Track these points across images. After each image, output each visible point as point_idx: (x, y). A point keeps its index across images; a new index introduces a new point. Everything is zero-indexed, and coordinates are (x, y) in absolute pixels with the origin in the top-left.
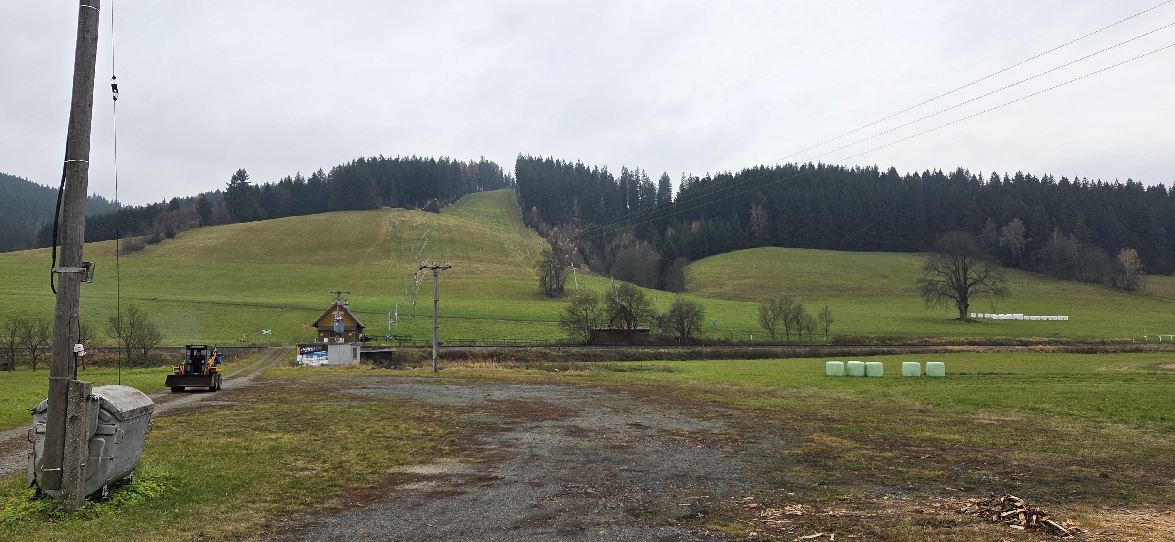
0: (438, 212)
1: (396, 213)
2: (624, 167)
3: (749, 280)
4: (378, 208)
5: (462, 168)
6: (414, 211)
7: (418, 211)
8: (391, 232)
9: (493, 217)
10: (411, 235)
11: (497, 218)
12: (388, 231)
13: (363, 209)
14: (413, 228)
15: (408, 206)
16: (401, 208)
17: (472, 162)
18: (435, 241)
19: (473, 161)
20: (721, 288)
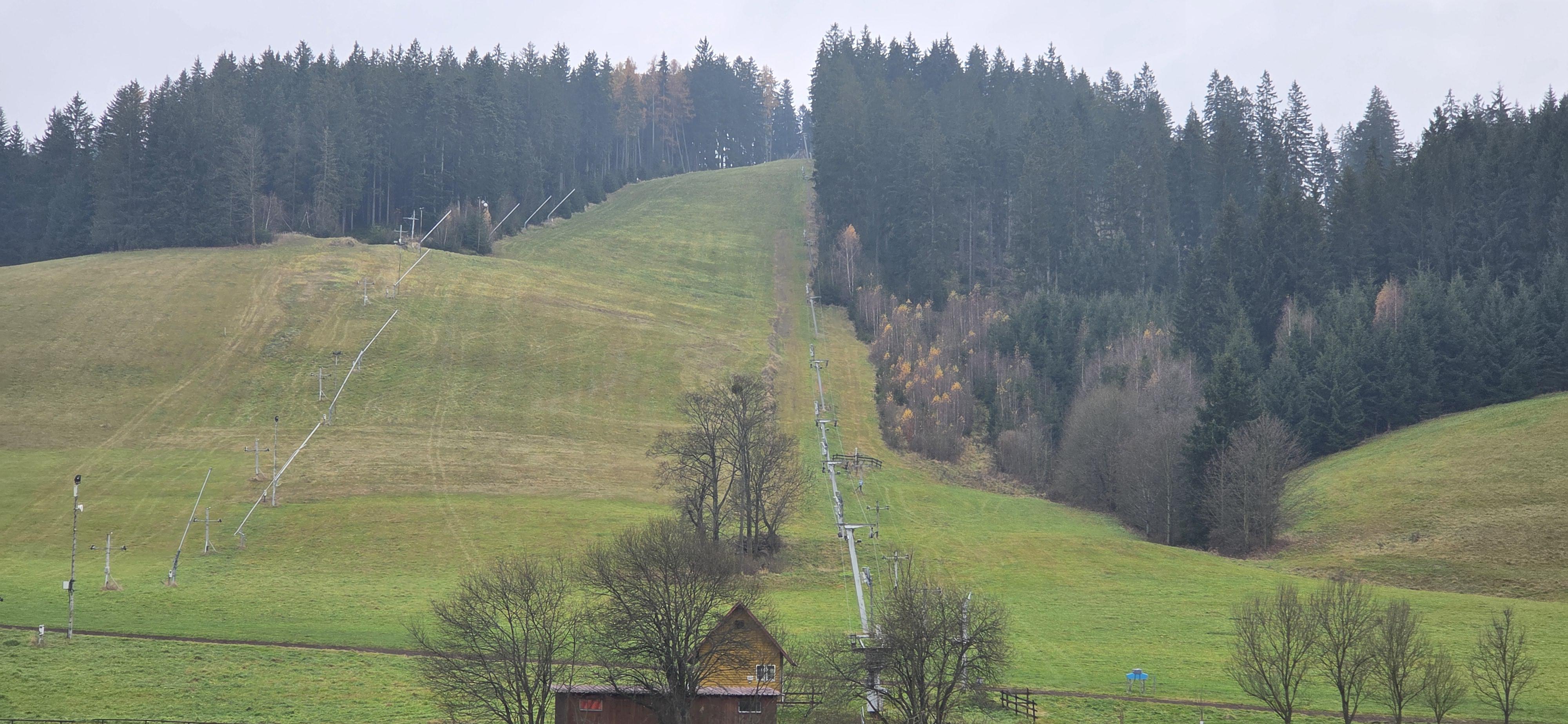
0: (484, 250)
1: (322, 257)
2: (1216, 76)
3: (1541, 510)
4: (262, 239)
5: (617, 87)
6: (388, 248)
7: (404, 246)
8: (273, 324)
9: (699, 266)
10: (340, 335)
11: (712, 270)
12: (260, 323)
13: (210, 243)
14: (357, 310)
15: (377, 229)
16: (344, 239)
17: (663, 63)
18: (420, 357)
19: (669, 61)
20: (1415, 539)
